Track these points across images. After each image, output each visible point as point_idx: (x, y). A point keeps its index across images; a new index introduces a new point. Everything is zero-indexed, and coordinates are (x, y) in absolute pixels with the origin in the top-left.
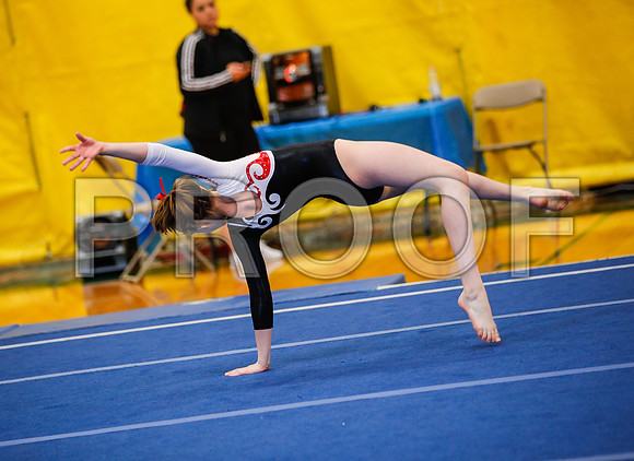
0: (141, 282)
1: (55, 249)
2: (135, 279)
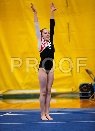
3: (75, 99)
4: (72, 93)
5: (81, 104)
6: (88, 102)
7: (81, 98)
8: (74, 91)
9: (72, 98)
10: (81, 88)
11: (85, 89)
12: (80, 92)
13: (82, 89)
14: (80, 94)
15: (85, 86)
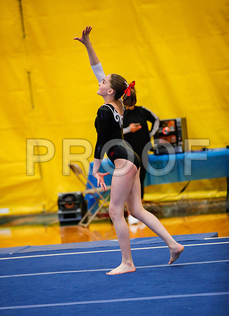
0: (88, 227)
1: (47, 208)
2: (86, 225)
3: (51, 225)
4: (43, 214)
5: (63, 235)
6: (76, 230)
7: (62, 224)
8: (48, 211)
9: (44, 224)
10: (61, 203)
11: (70, 204)
12: (60, 212)
13: (63, 206)
14: (60, 215)
15: (69, 199)
